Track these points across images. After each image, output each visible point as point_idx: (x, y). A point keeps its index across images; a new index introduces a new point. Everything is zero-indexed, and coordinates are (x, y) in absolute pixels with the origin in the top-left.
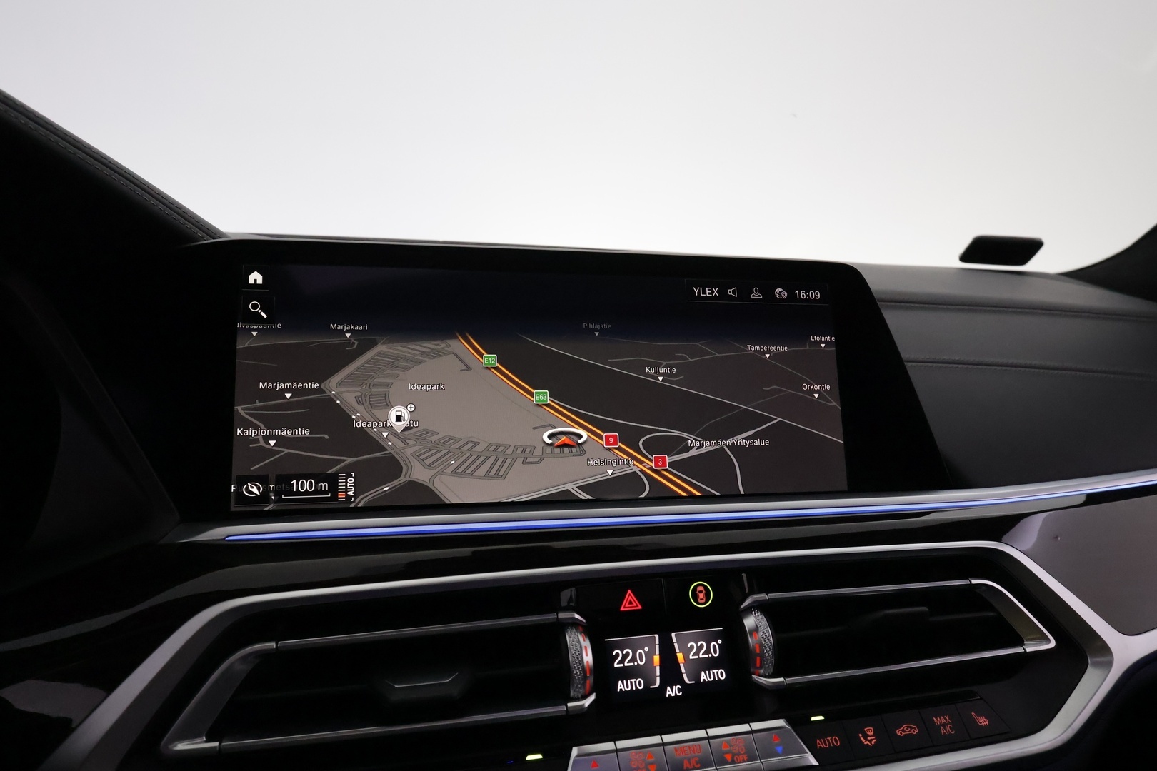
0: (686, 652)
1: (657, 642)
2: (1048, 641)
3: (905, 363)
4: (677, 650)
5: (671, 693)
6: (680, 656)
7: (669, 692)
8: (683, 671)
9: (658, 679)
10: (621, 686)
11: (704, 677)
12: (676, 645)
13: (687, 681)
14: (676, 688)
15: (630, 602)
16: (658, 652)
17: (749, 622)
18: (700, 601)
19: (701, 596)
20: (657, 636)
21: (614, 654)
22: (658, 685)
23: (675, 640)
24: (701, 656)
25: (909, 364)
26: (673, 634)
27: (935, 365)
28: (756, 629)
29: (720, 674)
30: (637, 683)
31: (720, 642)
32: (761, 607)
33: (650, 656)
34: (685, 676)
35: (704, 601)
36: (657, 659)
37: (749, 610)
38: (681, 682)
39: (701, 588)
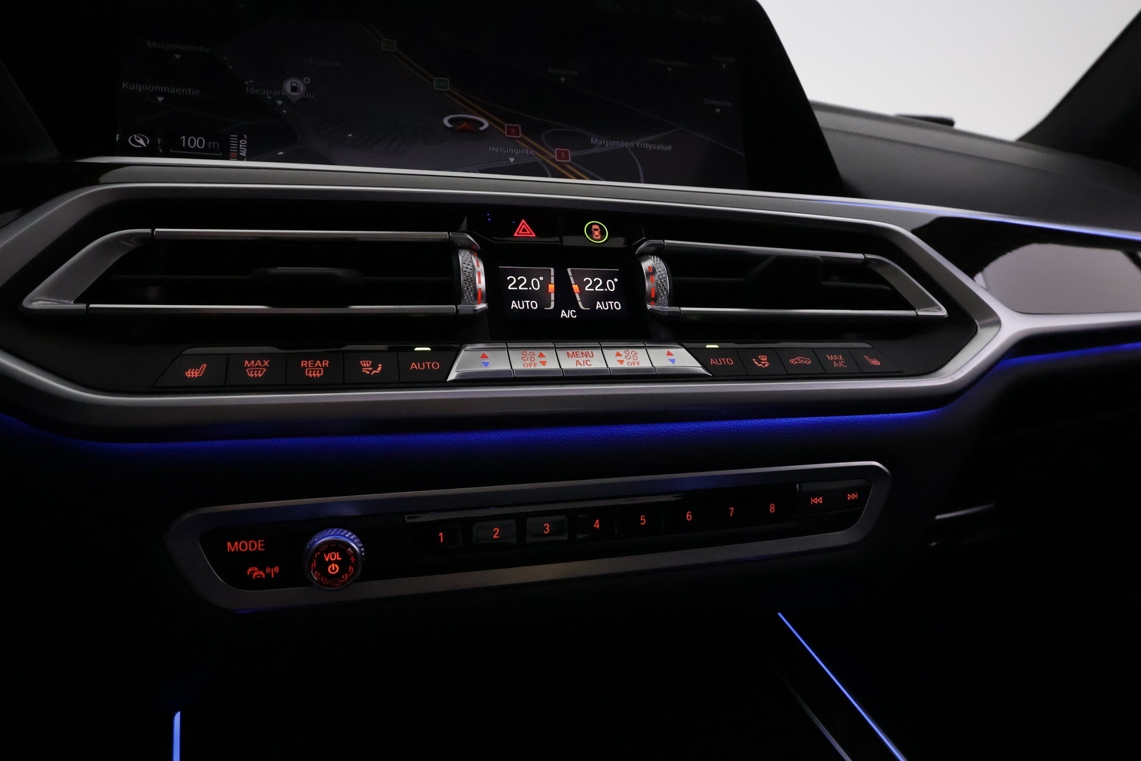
0: (582, 285)
1: (552, 273)
4: (573, 282)
5: (565, 315)
6: (575, 287)
7: (563, 314)
8: (578, 299)
9: (553, 303)
10: (514, 305)
11: (598, 305)
12: (572, 279)
13: (582, 308)
14: (571, 312)
15: (524, 231)
16: (553, 281)
17: (646, 265)
19: (597, 233)
20: (552, 270)
21: (508, 278)
22: (552, 306)
23: (570, 274)
24: (596, 289)
26: (569, 270)
28: (653, 271)
29: (616, 305)
30: (533, 305)
31: (616, 280)
32: (661, 253)
33: (545, 284)
34: (580, 303)
35: (599, 238)
36: (551, 287)
37: (645, 255)
38: (576, 306)
39: (597, 227)
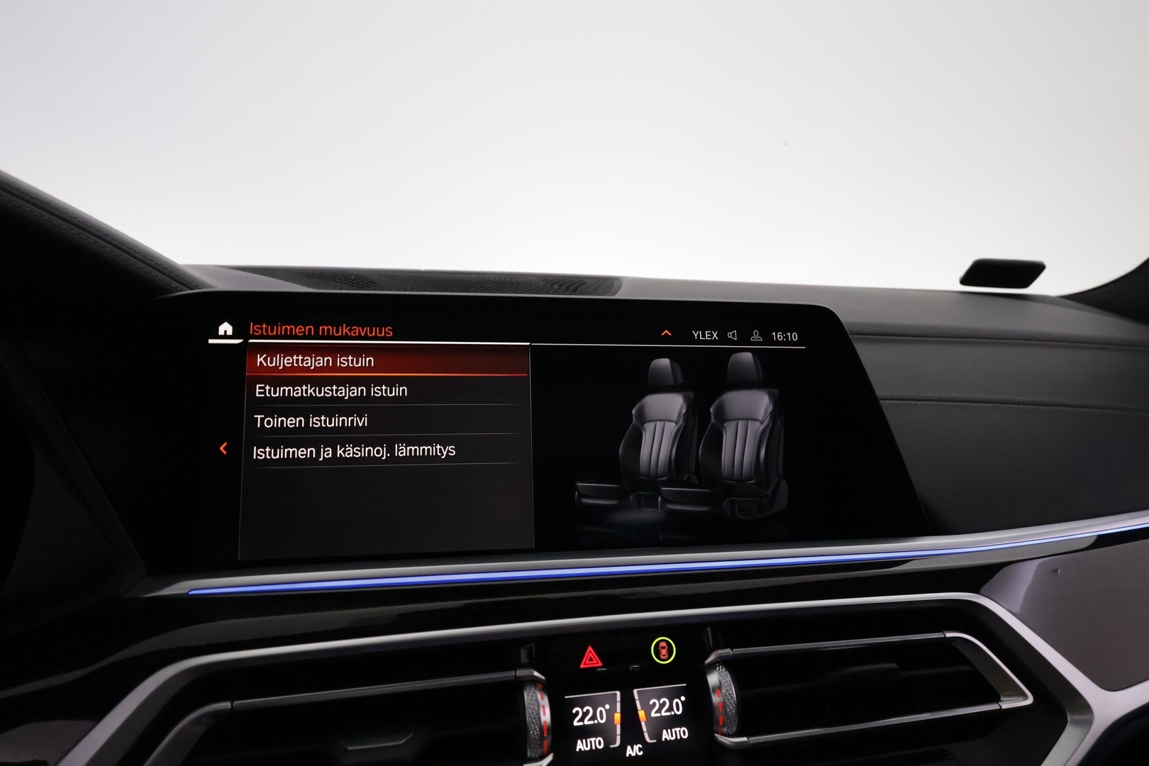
0: (648, 710)
1: (618, 699)
2: (1026, 697)
3: (881, 402)
4: (639, 707)
5: (631, 752)
6: (642, 714)
7: (629, 752)
8: (645, 730)
9: (618, 739)
10: (580, 746)
11: (666, 735)
12: (638, 702)
13: (648, 740)
14: (636, 747)
15: (591, 660)
16: (619, 710)
17: (713, 679)
18: (662, 657)
19: (664, 652)
20: (618, 693)
21: (574, 711)
22: (618, 744)
23: (636, 697)
24: (663, 714)
25: (887, 402)
26: (635, 691)
27: (919, 403)
28: (719, 687)
29: (682, 732)
30: (599, 743)
31: (683, 699)
32: (726, 663)
33: (610, 714)
34: (646, 734)
35: (666, 657)
36: (618, 717)
37: (712, 666)
38: (642, 740)
39: (663, 644)
